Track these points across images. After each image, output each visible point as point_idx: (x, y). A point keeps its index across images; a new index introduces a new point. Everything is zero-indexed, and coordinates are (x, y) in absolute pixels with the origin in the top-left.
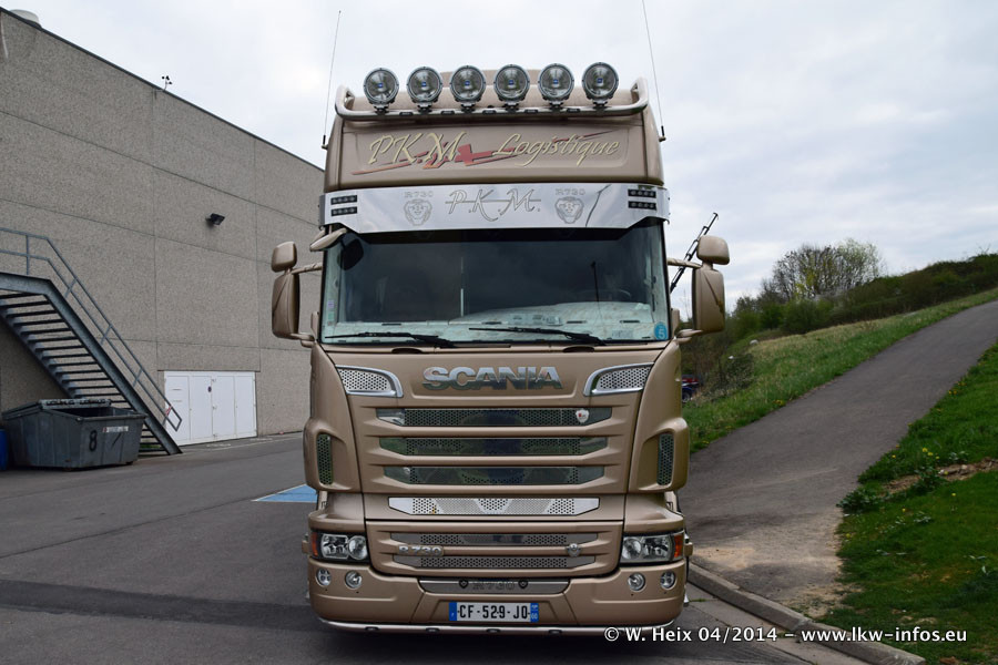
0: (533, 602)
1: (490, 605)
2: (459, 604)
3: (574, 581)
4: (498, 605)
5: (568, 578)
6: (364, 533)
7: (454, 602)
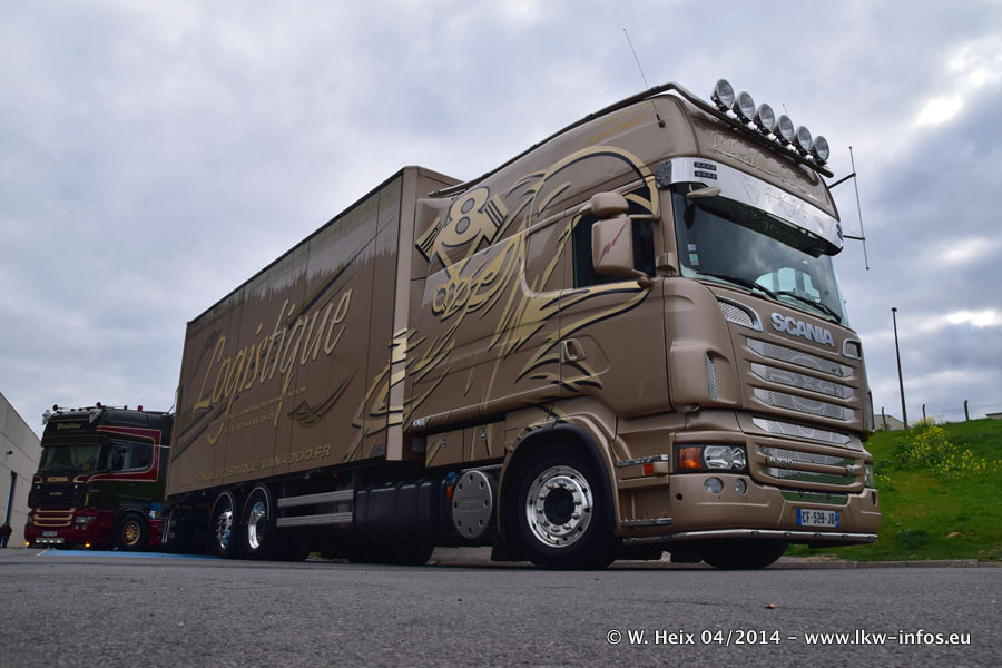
0: (837, 510)
1: (817, 511)
2: (802, 510)
3: (850, 496)
4: (821, 512)
5: (846, 492)
6: (743, 445)
7: (798, 508)
